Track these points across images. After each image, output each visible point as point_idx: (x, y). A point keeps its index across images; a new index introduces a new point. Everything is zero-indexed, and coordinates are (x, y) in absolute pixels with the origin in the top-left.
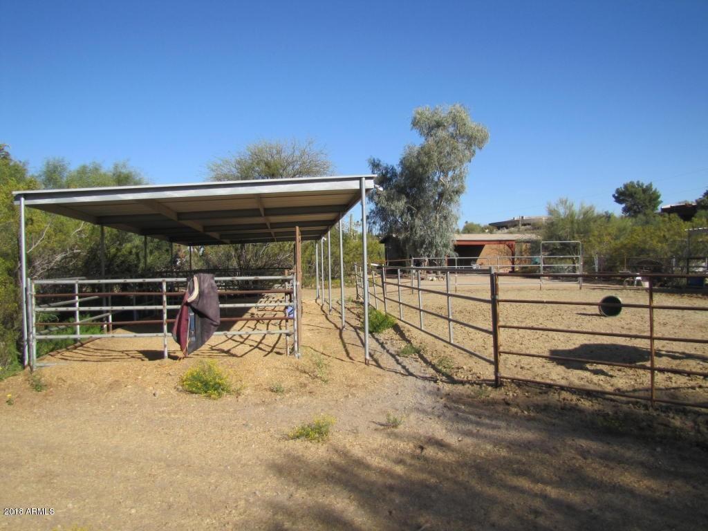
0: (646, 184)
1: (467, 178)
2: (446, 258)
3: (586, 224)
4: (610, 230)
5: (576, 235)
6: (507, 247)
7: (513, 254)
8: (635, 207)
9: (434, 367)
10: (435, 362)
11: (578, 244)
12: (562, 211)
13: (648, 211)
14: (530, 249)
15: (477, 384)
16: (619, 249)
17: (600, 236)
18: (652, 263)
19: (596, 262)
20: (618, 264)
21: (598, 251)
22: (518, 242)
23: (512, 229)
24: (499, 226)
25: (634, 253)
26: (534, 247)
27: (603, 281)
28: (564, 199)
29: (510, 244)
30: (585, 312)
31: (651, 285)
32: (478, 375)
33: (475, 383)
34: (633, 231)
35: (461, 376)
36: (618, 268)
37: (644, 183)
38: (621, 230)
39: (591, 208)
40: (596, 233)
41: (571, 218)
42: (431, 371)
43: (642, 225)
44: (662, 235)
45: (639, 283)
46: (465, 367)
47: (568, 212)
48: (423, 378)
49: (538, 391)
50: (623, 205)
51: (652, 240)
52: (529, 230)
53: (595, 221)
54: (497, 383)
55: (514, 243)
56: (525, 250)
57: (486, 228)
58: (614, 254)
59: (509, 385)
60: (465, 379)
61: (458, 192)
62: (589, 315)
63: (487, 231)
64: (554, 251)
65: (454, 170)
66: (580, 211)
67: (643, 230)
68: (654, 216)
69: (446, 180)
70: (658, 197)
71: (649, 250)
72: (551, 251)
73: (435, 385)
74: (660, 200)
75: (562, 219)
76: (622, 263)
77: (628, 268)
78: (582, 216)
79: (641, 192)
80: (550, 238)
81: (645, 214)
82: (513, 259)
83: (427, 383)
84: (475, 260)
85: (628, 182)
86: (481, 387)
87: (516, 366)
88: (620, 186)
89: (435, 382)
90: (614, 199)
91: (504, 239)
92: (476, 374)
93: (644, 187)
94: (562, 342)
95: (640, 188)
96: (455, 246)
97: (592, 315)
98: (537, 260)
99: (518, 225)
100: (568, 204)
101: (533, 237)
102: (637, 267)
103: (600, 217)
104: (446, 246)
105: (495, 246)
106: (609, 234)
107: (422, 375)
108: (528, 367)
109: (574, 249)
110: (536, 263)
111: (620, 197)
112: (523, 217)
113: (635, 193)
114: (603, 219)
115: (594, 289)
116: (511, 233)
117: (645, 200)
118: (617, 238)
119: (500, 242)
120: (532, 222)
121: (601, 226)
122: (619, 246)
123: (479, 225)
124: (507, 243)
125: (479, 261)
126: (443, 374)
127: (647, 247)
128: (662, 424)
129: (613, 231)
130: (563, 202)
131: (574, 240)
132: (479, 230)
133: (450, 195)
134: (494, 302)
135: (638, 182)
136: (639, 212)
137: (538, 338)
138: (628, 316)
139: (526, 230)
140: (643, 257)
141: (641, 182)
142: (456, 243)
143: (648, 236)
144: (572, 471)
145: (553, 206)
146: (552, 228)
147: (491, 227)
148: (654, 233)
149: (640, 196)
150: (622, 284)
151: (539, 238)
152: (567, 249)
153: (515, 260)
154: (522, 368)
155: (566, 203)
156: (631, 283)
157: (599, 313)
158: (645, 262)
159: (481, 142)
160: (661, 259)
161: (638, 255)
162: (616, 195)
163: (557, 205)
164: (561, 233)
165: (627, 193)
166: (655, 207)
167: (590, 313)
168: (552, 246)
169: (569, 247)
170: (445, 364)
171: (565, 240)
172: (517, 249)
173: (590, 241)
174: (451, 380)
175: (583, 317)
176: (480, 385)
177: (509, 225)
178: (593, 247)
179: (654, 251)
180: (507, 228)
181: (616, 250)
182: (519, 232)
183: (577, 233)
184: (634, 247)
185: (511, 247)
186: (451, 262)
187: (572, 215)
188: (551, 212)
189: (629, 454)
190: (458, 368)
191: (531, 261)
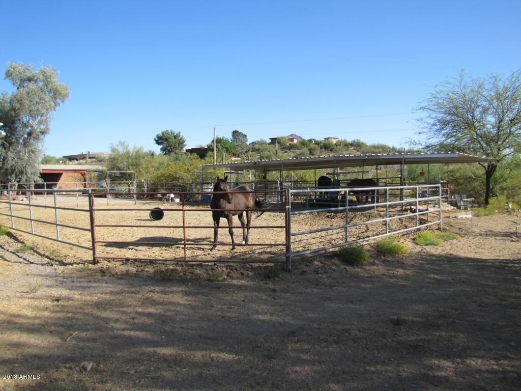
0: (176, 133)
1: (51, 123)
2: (34, 183)
3: (137, 159)
4: (154, 164)
5: (131, 167)
6: (80, 175)
7: (85, 180)
8: (169, 148)
9: (47, 257)
10: (47, 254)
11: (132, 173)
12: (121, 150)
13: (177, 151)
14: (98, 176)
15: (82, 264)
16: (160, 177)
17: (147, 168)
18: (180, 186)
19: (146, 186)
20: (159, 187)
21: (146, 178)
22: (89, 171)
23: (81, 161)
24: (71, 158)
25: (170, 180)
26: (102, 176)
27: (150, 198)
28: (123, 141)
29: (83, 173)
30: (141, 219)
31: (180, 200)
32: (81, 258)
33: (79, 263)
34: (168, 165)
35: (69, 260)
36: (159, 190)
37: (175, 131)
38: (161, 164)
39: (141, 148)
40: (145, 166)
41: (127, 156)
42: (46, 260)
43: (174, 161)
44: (187, 168)
45: (172, 200)
46: (70, 255)
47: (125, 151)
48: (41, 264)
49: (121, 263)
50: (161, 146)
51: (181, 171)
52: (95, 162)
53: (144, 158)
54: (95, 262)
55: (86, 172)
56: (94, 177)
57: (60, 160)
58: (157, 181)
59: (103, 262)
60: (72, 262)
61: (43, 133)
62: (144, 220)
63: (61, 162)
64: (115, 178)
65: (42, 116)
66: (133, 150)
67: (175, 164)
68: (181, 155)
69: (34, 123)
70: (184, 142)
71: (179, 178)
72: (113, 178)
73: (52, 267)
74: (185, 143)
75: (121, 156)
76: (162, 186)
77: (166, 190)
78: (135, 154)
79: (173, 137)
80: (112, 169)
81: (175, 153)
82: (85, 184)
83: (46, 267)
84: (56, 185)
85: (165, 130)
86: (84, 265)
87: (103, 252)
88: (159, 133)
89: (52, 265)
90: (155, 142)
91: (78, 169)
92: (79, 258)
93: (175, 134)
94: (129, 237)
95: (173, 135)
96: (40, 173)
97: (146, 220)
98: (103, 185)
99: (86, 158)
100: (125, 145)
101: (100, 168)
102: (171, 189)
103: (146, 154)
104: (34, 174)
105: (71, 174)
106: (153, 167)
107: (40, 263)
108: (111, 252)
109: (129, 177)
110: (102, 187)
111: (160, 140)
112: (89, 152)
113: (169, 138)
114: (149, 156)
115: (144, 204)
116: (80, 164)
117: (176, 143)
118: (158, 169)
119: (75, 171)
120: (96, 156)
121: (148, 161)
122: (160, 175)
123: (54, 157)
124: (81, 172)
125: (58, 185)
126: (56, 261)
127: (178, 176)
128: (191, 273)
129: (156, 165)
130: (122, 144)
131: (129, 170)
132: (55, 161)
133: (38, 135)
134: (91, 211)
135: (171, 130)
136: (172, 151)
137: (113, 236)
138: (168, 220)
139: (92, 162)
140: (175, 183)
141: (173, 131)
142: (42, 172)
143: (178, 169)
144: (147, 299)
145: (115, 145)
146: (113, 161)
147: (64, 159)
148: (182, 167)
149: (172, 140)
150: (162, 201)
151: (105, 168)
152: (125, 177)
153: (87, 184)
154: (107, 253)
155: (123, 145)
156: (168, 200)
157: (150, 219)
158: (177, 186)
159: (64, 97)
160: (186, 184)
161: (172, 181)
162: (157, 139)
163: (118, 145)
164: (120, 165)
165: (164, 138)
166: (182, 148)
167: (144, 219)
168: (114, 175)
169: (126, 175)
170: (55, 254)
171: (123, 171)
172: (87, 177)
173: (140, 172)
174: (62, 263)
175: (140, 221)
176: (84, 264)
177: (78, 158)
178: (142, 175)
179: (182, 178)
180: (77, 160)
181: (158, 178)
182: (86, 163)
183: (132, 165)
184: (170, 175)
185: (83, 175)
186: (37, 186)
187: (128, 153)
188: (113, 150)
189: (175, 289)
190: (66, 256)
191: (98, 185)
